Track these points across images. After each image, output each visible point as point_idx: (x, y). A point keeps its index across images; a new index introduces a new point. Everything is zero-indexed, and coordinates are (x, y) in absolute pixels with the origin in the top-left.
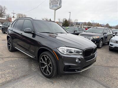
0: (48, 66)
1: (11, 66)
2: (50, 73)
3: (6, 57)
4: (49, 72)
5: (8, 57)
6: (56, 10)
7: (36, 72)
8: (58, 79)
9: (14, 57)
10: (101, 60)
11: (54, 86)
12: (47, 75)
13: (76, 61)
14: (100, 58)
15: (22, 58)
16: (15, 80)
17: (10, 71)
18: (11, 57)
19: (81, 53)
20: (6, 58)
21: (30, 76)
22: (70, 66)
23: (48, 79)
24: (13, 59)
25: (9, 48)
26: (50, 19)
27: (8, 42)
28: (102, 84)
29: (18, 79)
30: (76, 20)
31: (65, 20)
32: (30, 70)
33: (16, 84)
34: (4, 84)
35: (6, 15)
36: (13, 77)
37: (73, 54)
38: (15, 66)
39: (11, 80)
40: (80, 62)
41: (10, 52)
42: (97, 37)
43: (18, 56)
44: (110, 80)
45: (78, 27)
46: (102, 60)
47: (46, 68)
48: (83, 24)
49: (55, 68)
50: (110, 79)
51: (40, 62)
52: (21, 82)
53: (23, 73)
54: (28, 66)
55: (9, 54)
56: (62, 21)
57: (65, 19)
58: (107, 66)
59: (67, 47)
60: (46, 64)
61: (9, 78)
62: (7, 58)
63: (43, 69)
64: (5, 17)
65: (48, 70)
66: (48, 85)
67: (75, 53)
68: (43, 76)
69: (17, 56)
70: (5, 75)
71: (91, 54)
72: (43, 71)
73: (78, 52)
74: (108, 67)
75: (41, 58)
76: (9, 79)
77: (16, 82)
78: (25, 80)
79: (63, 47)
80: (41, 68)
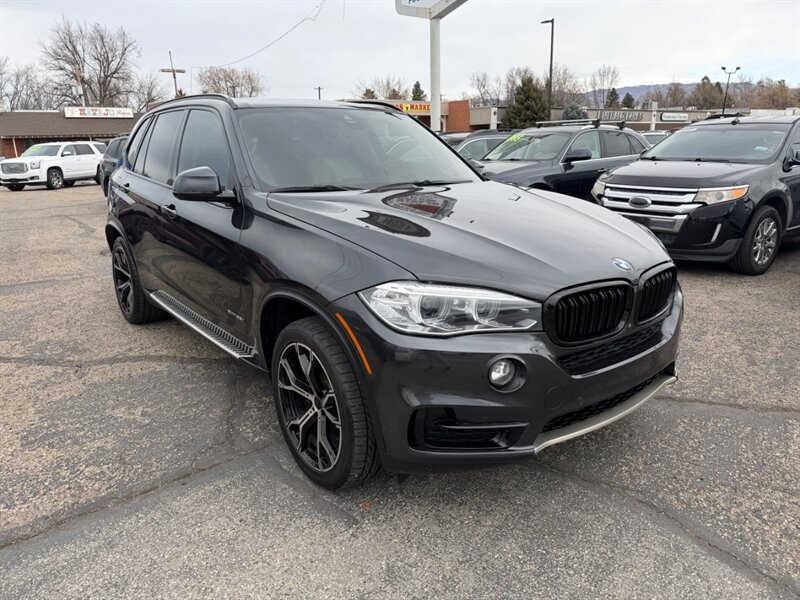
0: (323, 413)
1: (120, 413)
2: (334, 460)
3: (103, 355)
4: (328, 448)
5: (112, 361)
6: (440, 16)
7: (259, 449)
8: (394, 496)
9: (148, 358)
10: (742, 362)
11: (358, 543)
12: (321, 469)
13: (495, 376)
14: (736, 348)
15: (193, 360)
16: (130, 497)
17: (109, 446)
18: (130, 359)
19: (530, 324)
20: (102, 362)
21: (222, 476)
22: (450, 413)
23: (327, 497)
24: (137, 369)
25: (124, 300)
26: (417, 86)
27: (115, 261)
28: (698, 538)
29: (145, 492)
30: (603, 74)
31: (519, 83)
32: (230, 437)
33: (127, 525)
34: (58, 524)
35: (136, 85)
36: (120, 484)
37: (475, 328)
38: (144, 414)
39: (105, 499)
40: (520, 382)
41: (130, 328)
42: (728, 195)
43: (172, 352)
44: (769, 505)
45: (596, 124)
46: (752, 362)
47: (311, 427)
48: (658, 98)
49: (358, 427)
50: (777, 504)
51: (281, 385)
52: (159, 514)
53: (178, 460)
54: (218, 411)
55: (124, 340)
56: (500, 91)
57: (519, 72)
58: (776, 408)
59: (425, 282)
60: (312, 398)
61: (97, 486)
62: (108, 367)
63: (295, 428)
64: (133, 100)
65: (321, 438)
66: (318, 533)
67: (486, 322)
68: (301, 475)
69: (165, 353)
70: (72, 469)
71: (621, 325)
72: (298, 447)
73: (507, 315)
74: (785, 410)
75: (283, 362)
76: (92, 491)
77: (129, 516)
78: (186, 500)
79: (401, 287)
80: (288, 425)
